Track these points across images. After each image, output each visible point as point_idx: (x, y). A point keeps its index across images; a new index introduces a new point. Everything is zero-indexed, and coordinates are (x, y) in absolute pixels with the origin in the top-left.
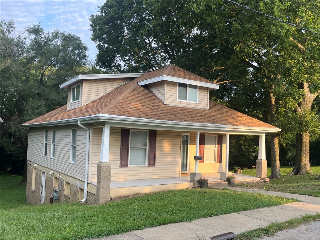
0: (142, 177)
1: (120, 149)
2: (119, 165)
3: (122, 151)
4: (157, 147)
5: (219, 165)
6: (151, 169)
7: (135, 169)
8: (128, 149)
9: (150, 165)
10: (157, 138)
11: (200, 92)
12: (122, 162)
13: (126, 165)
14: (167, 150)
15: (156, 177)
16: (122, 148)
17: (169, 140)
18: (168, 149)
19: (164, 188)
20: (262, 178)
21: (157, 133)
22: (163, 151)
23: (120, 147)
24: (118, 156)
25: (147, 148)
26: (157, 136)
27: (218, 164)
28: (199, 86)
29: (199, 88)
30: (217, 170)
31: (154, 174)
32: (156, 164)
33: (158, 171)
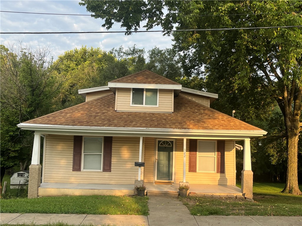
0: (97, 181)
2: (72, 168)
3: (74, 156)
4: (112, 153)
5: (220, 176)
6: (107, 174)
7: (89, 174)
8: (81, 154)
9: (105, 170)
10: (113, 144)
12: (75, 166)
13: (79, 169)
14: (126, 156)
15: (112, 182)
16: (74, 153)
17: (128, 147)
18: (128, 155)
19: (96, 192)
20: (243, 193)
21: (113, 139)
22: (121, 157)
24: (71, 160)
25: (102, 154)
26: (113, 142)
27: (219, 174)
30: (218, 182)
31: (109, 179)
32: (112, 170)
33: (114, 177)
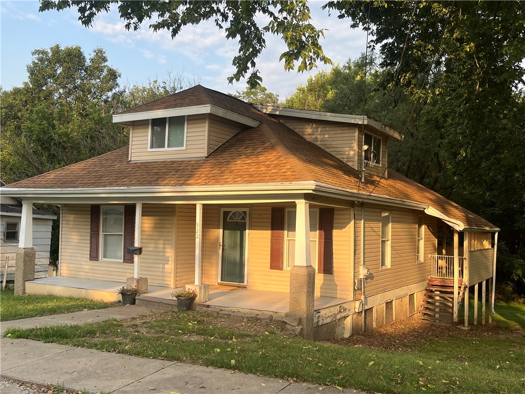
1: (89, 234)
2: (88, 256)
3: (91, 236)
5: (324, 280)
7: (108, 265)
8: (98, 234)
11: (190, 126)
12: (92, 253)
13: (97, 258)
16: (91, 232)
23: (89, 231)
24: (88, 243)
25: (123, 234)
27: (321, 276)
28: (188, 116)
29: (188, 120)
31: (130, 275)
